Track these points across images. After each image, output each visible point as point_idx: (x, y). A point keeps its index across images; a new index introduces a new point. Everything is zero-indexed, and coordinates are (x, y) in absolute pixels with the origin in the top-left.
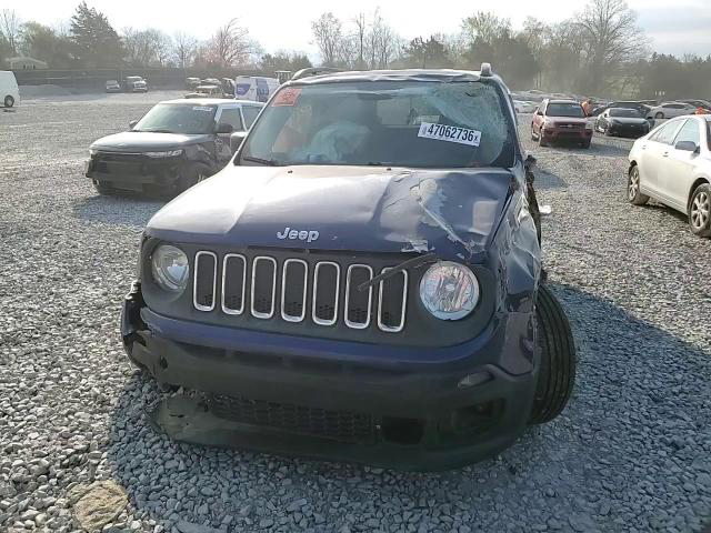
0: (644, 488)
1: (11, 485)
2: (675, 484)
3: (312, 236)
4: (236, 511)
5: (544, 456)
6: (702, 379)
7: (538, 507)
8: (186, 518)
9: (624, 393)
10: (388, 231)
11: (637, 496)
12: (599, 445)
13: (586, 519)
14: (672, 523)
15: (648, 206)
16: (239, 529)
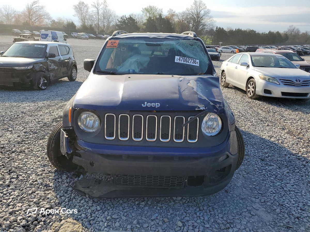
0: (272, 191)
1: (22, 228)
2: (280, 189)
3: (157, 105)
4: (131, 223)
5: (235, 185)
6: (273, 151)
7: (241, 203)
8: (111, 229)
9: (251, 159)
10: (188, 102)
11: (271, 194)
12: (251, 179)
13: (257, 205)
14: (286, 202)
15: (229, 88)
16: (136, 230)
